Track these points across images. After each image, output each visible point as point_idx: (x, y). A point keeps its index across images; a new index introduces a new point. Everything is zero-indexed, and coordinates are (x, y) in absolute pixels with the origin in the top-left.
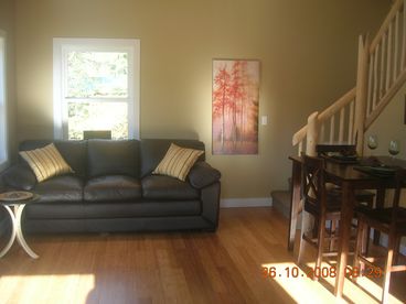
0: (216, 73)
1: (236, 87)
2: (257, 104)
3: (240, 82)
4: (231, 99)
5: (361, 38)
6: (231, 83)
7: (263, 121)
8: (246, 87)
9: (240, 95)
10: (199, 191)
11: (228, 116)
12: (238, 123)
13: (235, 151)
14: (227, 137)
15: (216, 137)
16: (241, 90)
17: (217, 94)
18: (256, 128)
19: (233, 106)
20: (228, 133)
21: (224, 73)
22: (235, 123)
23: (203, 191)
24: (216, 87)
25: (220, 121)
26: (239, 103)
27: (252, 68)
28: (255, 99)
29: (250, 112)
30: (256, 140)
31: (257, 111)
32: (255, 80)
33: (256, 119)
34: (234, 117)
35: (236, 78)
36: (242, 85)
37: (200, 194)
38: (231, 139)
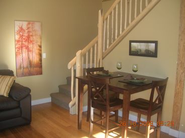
0: (17, 29)
1: (29, 37)
2: (40, 47)
3: (31, 34)
4: (26, 44)
5: (100, 11)
6: (26, 35)
7: (44, 56)
8: (34, 37)
9: (31, 42)
10: (19, 102)
11: (25, 54)
12: (31, 58)
13: (30, 74)
14: (25, 66)
15: (18, 67)
16: (31, 39)
17: (18, 41)
18: (41, 60)
19: (27, 48)
20: (25, 64)
21: (21, 29)
22: (29, 58)
23: (21, 102)
24: (17, 37)
25: (20, 57)
26: (30, 46)
27: (37, 26)
28: (39, 44)
29: (37, 51)
30: (41, 67)
31: (41, 50)
32: (39, 33)
33: (40, 55)
34: (28, 54)
35: (29, 32)
36: (32, 36)
37: (19, 104)
38: (27, 67)
